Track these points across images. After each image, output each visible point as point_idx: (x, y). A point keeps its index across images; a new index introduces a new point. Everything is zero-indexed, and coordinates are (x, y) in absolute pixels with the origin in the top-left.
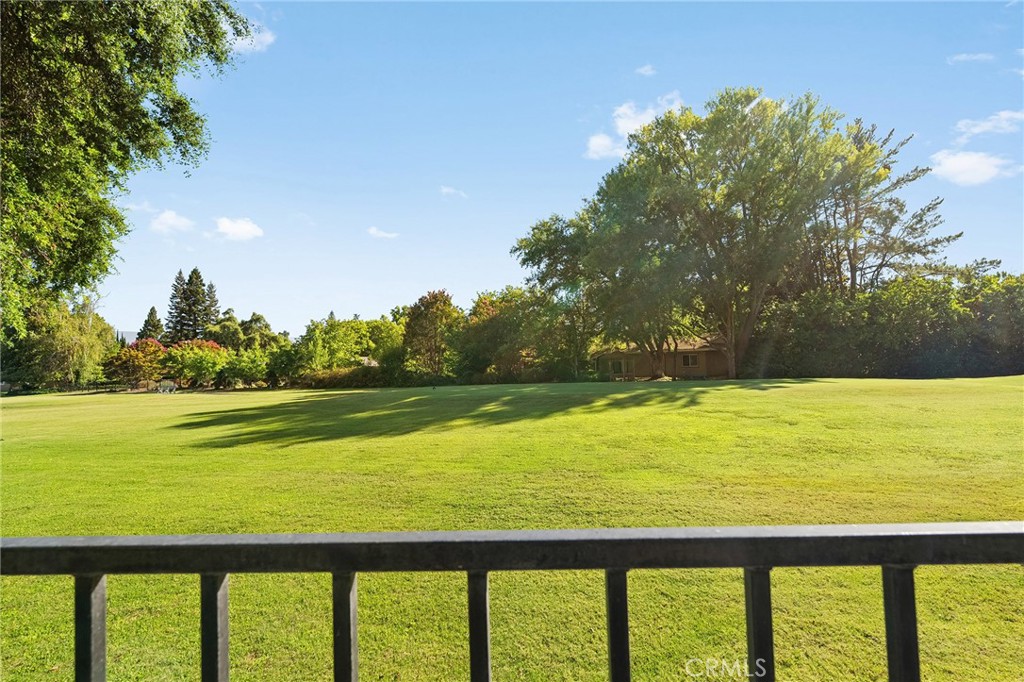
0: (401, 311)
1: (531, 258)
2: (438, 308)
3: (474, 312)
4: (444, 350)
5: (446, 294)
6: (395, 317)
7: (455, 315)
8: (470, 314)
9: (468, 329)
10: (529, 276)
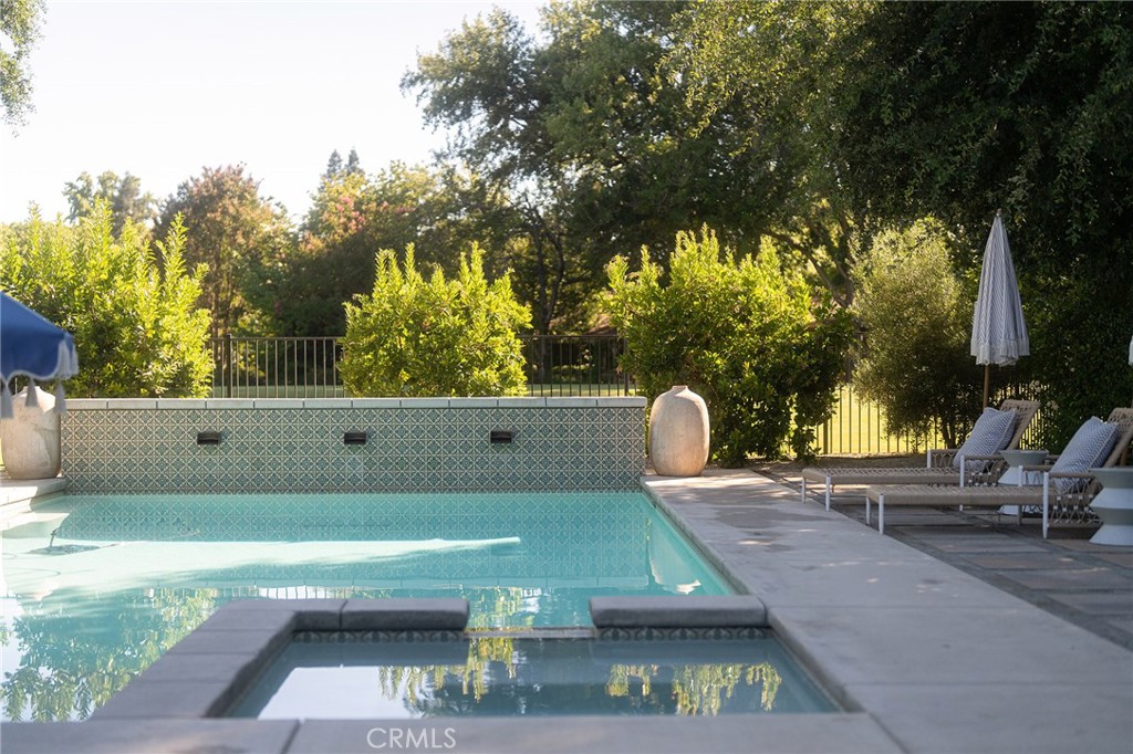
0: (96, 188)
1: (449, 104)
2: (225, 212)
3: (315, 225)
4: (239, 312)
5: (245, 176)
6: (77, 205)
7: (267, 228)
8: (303, 228)
9: (298, 263)
10: (441, 146)
